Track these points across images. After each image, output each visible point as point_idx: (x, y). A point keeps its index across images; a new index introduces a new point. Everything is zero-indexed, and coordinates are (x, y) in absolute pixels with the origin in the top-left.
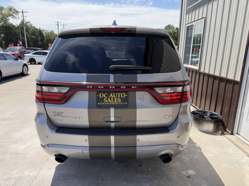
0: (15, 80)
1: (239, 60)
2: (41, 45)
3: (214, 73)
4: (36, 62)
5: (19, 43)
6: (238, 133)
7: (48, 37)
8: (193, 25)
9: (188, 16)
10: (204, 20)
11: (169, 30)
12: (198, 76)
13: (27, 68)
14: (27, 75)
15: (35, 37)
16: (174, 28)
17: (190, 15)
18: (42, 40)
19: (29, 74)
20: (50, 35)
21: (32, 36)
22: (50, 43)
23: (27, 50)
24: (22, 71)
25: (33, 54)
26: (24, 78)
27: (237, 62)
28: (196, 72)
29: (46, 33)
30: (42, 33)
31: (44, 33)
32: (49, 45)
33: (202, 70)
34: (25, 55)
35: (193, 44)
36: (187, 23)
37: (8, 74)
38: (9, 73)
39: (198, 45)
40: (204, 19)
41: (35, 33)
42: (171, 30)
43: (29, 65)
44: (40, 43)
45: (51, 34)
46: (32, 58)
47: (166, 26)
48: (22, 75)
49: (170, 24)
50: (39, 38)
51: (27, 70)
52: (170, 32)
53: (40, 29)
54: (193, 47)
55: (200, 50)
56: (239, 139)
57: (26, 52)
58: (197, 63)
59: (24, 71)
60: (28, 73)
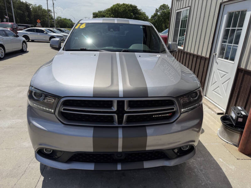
0: (17, 56)
1: (210, 42)
2: (28, 21)
3: (190, 51)
4: (29, 40)
5: (5, 18)
6: (206, 95)
7: (35, 12)
8: (181, 11)
9: (178, 3)
10: (189, 9)
11: (163, 10)
12: (182, 55)
13: (25, 45)
14: (26, 52)
15: (21, 12)
16: (169, 7)
17: (180, 3)
18: (29, 16)
19: (28, 52)
20: (37, 10)
21: (18, 11)
22: (38, 20)
23: (19, 27)
24: (22, 48)
25: (26, 31)
26: (25, 55)
27: (209, 43)
28: (182, 51)
29: (33, 8)
30: (29, 8)
31: (31, 7)
32: (37, 21)
33: (186, 50)
34: (18, 31)
35: (181, 28)
36: (177, 9)
37: (9, 50)
38: (11, 49)
39: (184, 29)
40: (189, 7)
41: (22, 7)
42: (165, 10)
43: (27, 42)
44: (27, 19)
45: (39, 9)
46: (26, 35)
47: (161, 6)
48: (22, 51)
49: (165, 4)
50: (27, 13)
51: (26, 47)
52: (165, 12)
53: (26, 2)
54: (181, 30)
55: (185, 33)
56: (207, 99)
57: (18, 29)
58: (183, 44)
59: (24, 48)
60: (27, 50)
